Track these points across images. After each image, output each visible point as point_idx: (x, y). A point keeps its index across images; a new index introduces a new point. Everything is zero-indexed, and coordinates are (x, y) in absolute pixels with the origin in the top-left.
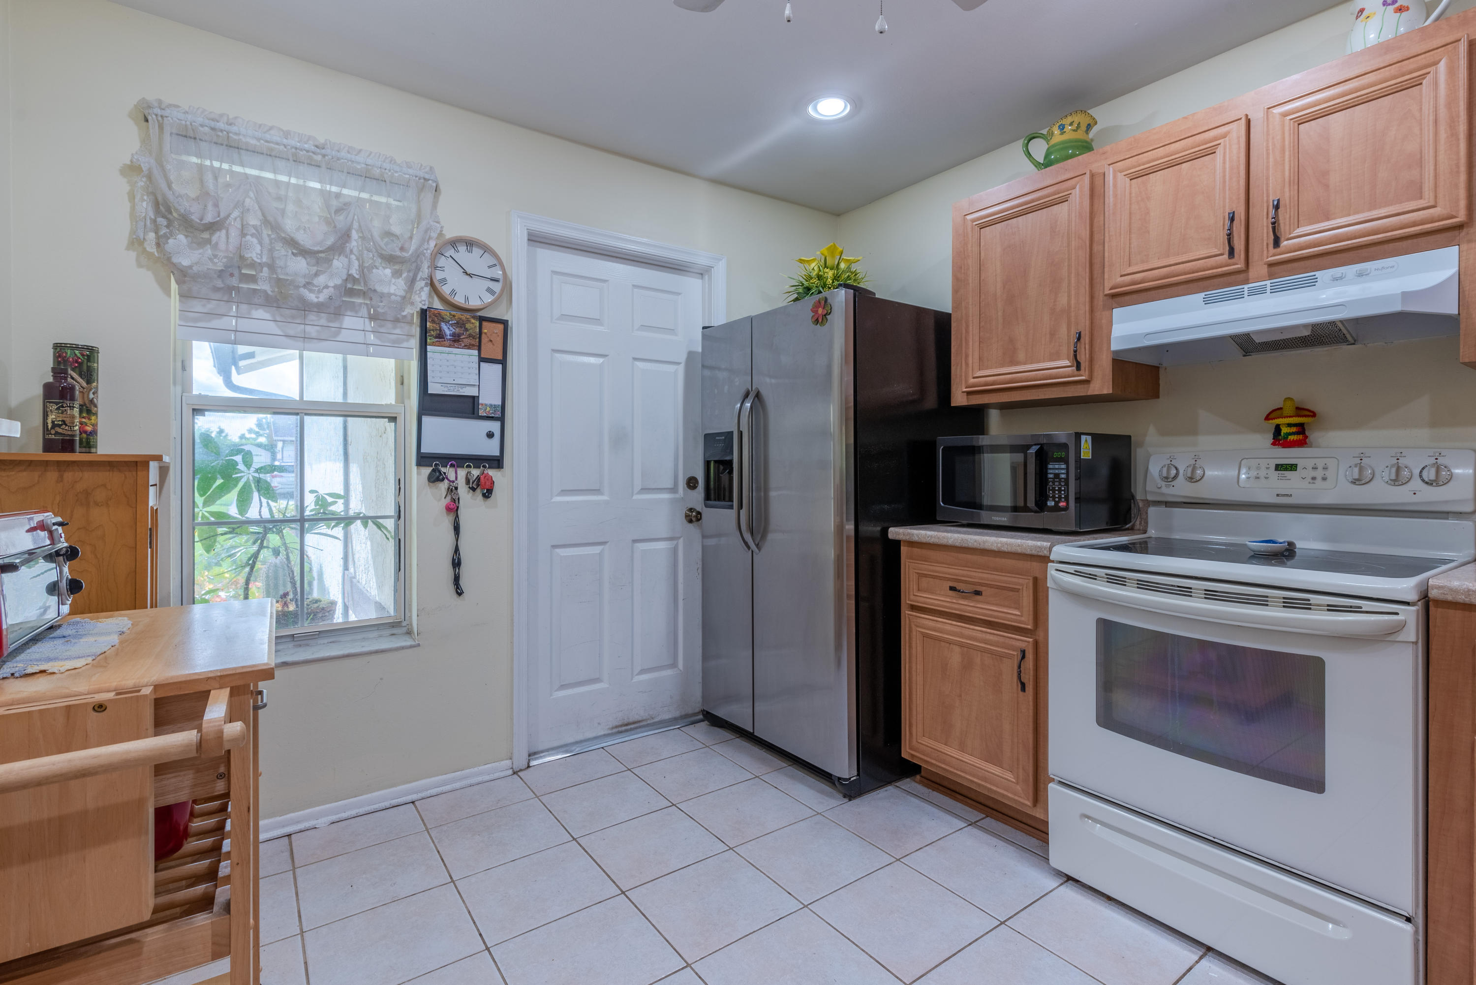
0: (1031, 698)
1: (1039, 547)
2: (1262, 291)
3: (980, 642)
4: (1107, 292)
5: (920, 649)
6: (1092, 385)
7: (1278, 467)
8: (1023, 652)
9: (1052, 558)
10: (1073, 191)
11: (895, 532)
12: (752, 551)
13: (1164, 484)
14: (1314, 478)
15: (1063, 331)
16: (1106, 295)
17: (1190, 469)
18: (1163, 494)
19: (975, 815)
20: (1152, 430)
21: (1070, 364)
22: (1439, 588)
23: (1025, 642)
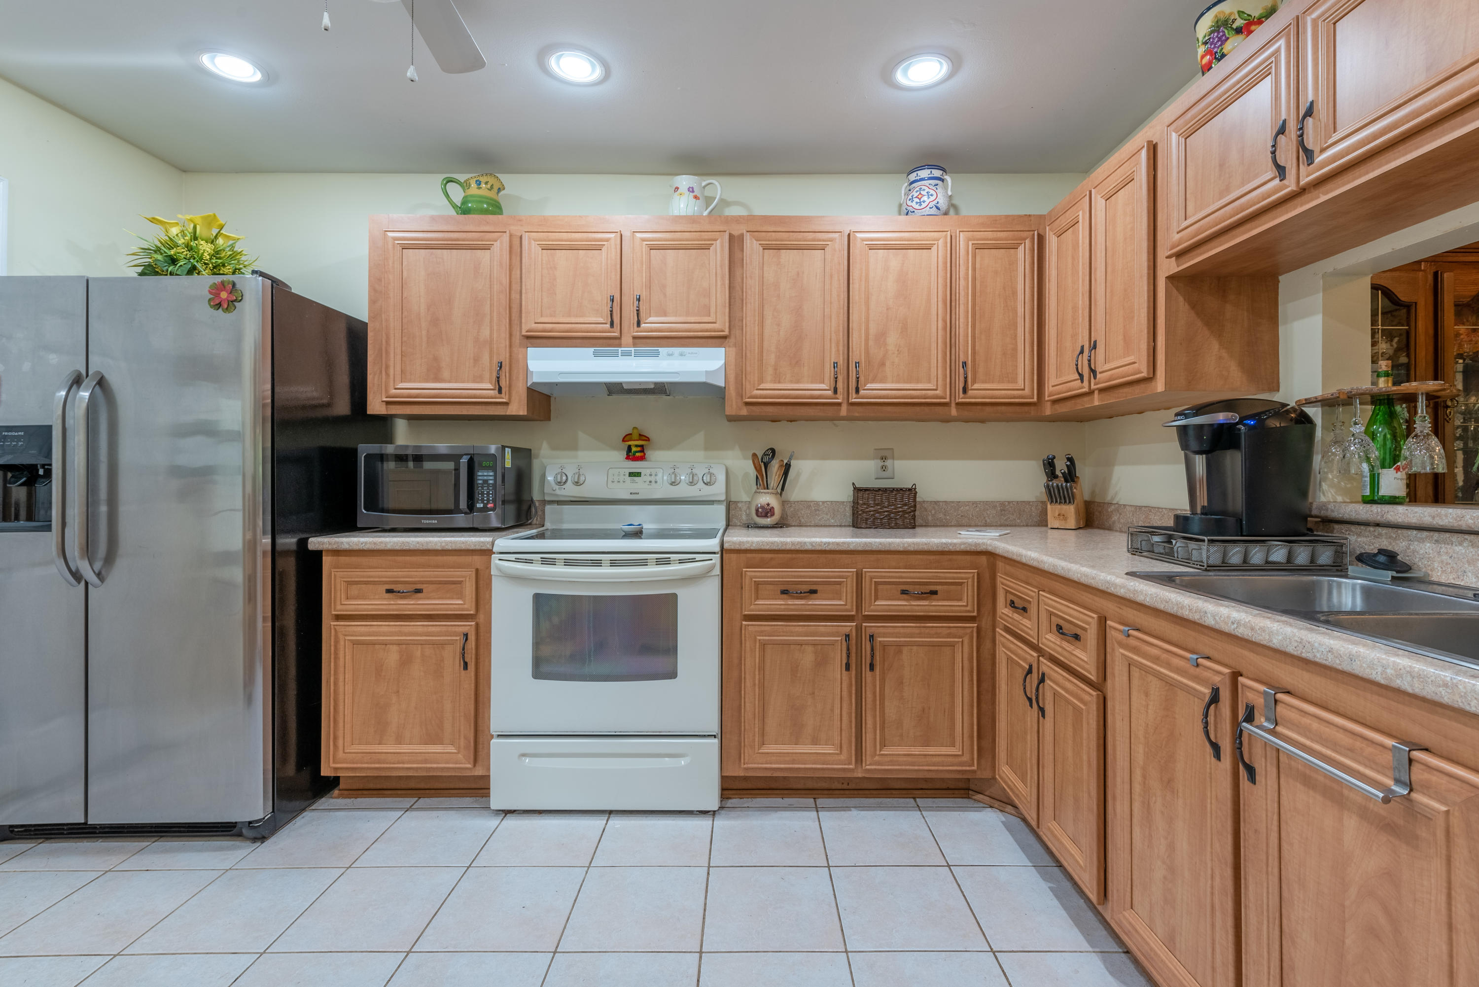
0: (473, 674)
1: (482, 542)
2: (628, 354)
3: (421, 636)
4: (524, 333)
5: (348, 657)
6: (510, 407)
7: (631, 474)
8: (466, 636)
9: (494, 550)
10: (495, 243)
11: (316, 542)
12: (87, 584)
13: (558, 487)
14: (650, 482)
15: (486, 358)
16: (523, 336)
17: (577, 476)
18: (557, 495)
19: (408, 802)
20: (545, 445)
21: (492, 388)
22: (729, 542)
23: (467, 626)
